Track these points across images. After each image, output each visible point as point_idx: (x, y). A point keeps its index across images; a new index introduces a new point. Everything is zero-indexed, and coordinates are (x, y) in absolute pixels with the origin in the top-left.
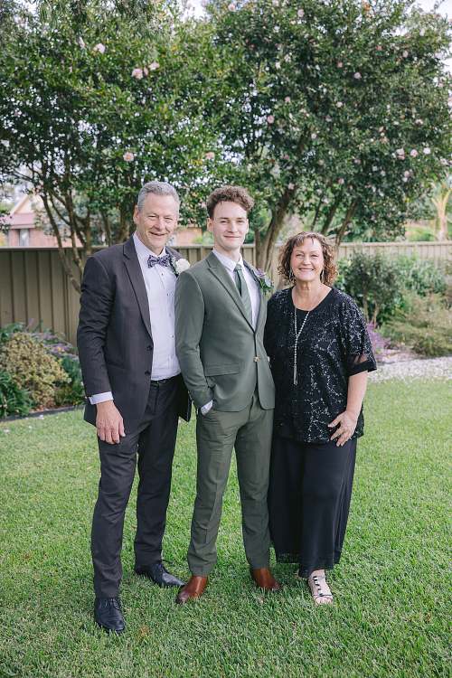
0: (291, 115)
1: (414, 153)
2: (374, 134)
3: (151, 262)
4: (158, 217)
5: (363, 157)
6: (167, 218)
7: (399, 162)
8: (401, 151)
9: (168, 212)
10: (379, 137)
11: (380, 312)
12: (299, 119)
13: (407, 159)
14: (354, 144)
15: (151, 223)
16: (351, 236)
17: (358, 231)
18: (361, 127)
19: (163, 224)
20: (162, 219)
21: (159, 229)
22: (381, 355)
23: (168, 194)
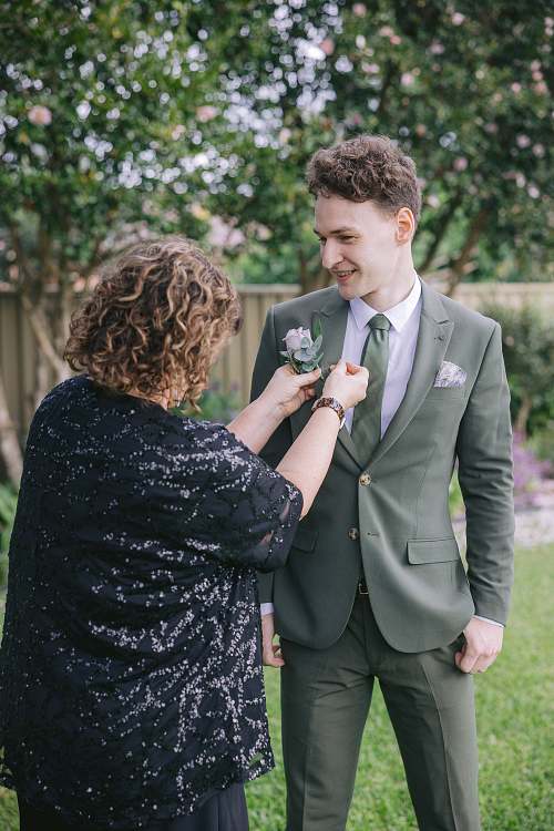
0: (361, 41)
2: (522, 75)
5: (500, 120)
10: (530, 81)
11: (533, 412)
12: (377, 49)
14: (482, 95)
16: (477, 275)
17: (487, 263)
18: (495, 62)
22: (535, 493)
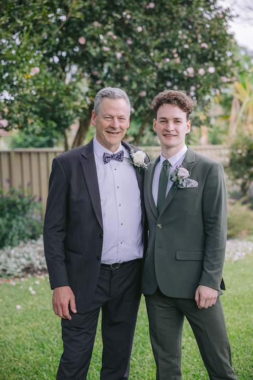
1: (201, 71)
3: (106, 159)
4: (113, 118)
6: (120, 118)
7: (189, 78)
8: (191, 70)
9: (122, 113)
10: (173, 58)
13: (195, 77)
15: (107, 123)
19: (117, 124)
20: (116, 120)
21: (114, 128)
23: (120, 97)
